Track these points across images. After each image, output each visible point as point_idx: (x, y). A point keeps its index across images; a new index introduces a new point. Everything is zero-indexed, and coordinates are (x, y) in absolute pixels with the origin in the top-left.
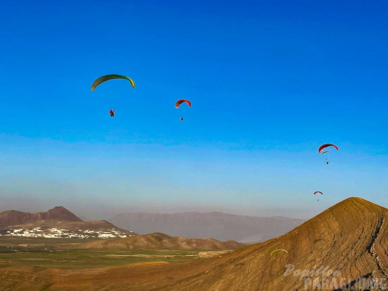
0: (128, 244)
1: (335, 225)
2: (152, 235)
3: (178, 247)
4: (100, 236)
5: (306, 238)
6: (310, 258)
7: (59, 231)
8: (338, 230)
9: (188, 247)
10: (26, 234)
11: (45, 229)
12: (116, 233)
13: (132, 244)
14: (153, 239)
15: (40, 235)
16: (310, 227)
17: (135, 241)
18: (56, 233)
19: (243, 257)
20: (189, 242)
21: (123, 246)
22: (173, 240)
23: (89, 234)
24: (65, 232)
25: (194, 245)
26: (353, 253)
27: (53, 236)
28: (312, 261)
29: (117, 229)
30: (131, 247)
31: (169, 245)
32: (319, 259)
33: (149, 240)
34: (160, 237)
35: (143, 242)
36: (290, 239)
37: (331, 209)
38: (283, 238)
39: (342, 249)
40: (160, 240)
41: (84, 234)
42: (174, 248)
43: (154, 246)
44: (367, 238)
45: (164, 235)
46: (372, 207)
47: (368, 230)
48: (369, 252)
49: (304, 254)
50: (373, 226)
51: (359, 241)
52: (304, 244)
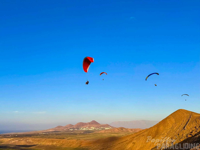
0: (112, 131)
1: (173, 120)
2: (119, 128)
3: (128, 131)
4: (105, 129)
5: (162, 125)
6: (163, 133)
7: (93, 128)
8: (174, 122)
9: (131, 132)
10: (84, 129)
11: (89, 127)
12: (110, 128)
13: (113, 131)
14: (120, 129)
15: (88, 129)
16: (164, 121)
17: (114, 130)
18: (92, 128)
19: (141, 134)
20: (132, 130)
21: (110, 132)
22: (127, 129)
23: (102, 128)
24: (95, 128)
25: (133, 131)
26: (178, 130)
27: (92, 129)
28: (163, 134)
29: (110, 126)
30: (113, 132)
31: (125, 131)
32: (166, 133)
33: (118, 130)
35: (116, 130)
36: (156, 126)
37: (172, 114)
38: (155, 126)
39: (175, 129)
40: (122, 129)
41: (101, 128)
42: (127, 132)
43: (120, 132)
44: (185, 124)
45: (123, 128)
46: (187, 112)
47: (185, 121)
48: (184, 129)
49: (161, 132)
50: (187, 119)
51: (181, 125)
52: (161, 128)
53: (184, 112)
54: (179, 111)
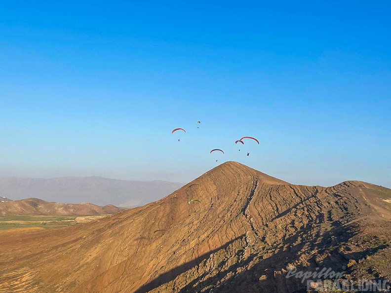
1: (212, 189)
2: (27, 201)
3: (54, 212)
5: (184, 201)
6: (188, 221)
8: (215, 194)
9: (65, 212)
13: (5, 210)
14: (28, 205)
17: (8, 207)
19: (122, 222)
20: (66, 207)
22: (50, 206)
25: (72, 210)
26: (229, 215)
28: (190, 223)
30: (4, 213)
31: (45, 210)
32: (196, 222)
33: (23, 205)
34: (35, 203)
35: (17, 208)
36: (169, 203)
37: (209, 173)
38: (162, 202)
39: (218, 212)
40: (35, 205)
42: (50, 213)
43: (28, 212)
44: (243, 201)
45: (39, 201)
46: (248, 171)
47: (244, 193)
48: (244, 214)
49: (182, 217)
50: (248, 189)
51: (235, 203)
52: (183, 207)
53: (239, 170)
54: (227, 165)
